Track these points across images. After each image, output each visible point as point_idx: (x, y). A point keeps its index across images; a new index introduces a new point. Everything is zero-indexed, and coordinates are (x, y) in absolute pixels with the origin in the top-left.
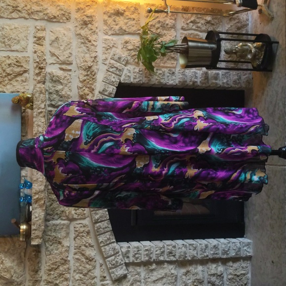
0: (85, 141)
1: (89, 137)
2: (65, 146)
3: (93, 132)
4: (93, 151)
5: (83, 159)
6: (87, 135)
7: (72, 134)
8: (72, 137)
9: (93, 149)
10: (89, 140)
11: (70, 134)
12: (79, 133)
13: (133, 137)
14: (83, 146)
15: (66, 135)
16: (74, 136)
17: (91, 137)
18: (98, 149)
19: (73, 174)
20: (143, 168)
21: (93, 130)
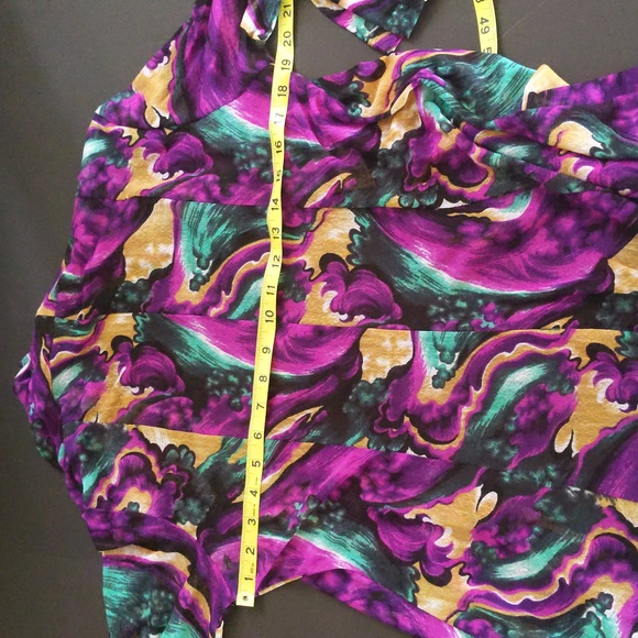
0: (192, 276)
1: (203, 261)
2: (133, 297)
3: (211, 240)
4: (214, 311)
5: (187, 337)
6: (195, 253)
7: (147, 256)
8: (147, 268)
9: (216, 303)
10: (205, 273)
11: (140, 256)
12: (170, 249)
13: (349, 247)
14: (186, 294)
15: (128, 261)
16: (154, 264)
17: (208, 260)
18: (233, 305)
19: (157, 388)
20: (386, 382)
21: (211, 233)
